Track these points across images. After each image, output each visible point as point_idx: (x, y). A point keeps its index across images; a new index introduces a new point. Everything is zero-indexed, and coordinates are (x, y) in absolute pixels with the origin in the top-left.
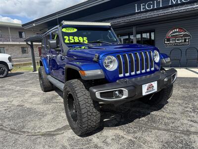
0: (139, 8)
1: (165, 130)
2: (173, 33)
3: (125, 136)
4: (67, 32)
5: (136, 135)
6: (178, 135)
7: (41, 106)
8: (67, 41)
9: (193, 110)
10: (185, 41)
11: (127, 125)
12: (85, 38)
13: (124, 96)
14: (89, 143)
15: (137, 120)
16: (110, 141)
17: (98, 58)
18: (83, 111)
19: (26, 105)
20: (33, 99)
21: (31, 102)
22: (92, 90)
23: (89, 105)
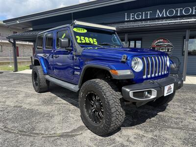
0: (129, 17)
1: (177, 128)
2: (158, 43)
3: (145, 135)
4: (78, 32)
5: (155, 133)
6: (191, 132)
7: (42, 107)
8: (79, 41)
9: (193, 111)
10: (168, 51)
11: (142, 125)
12: (95, 40)
13: (153, 96)
14: (114, 143)
15: (148, 120)
16: (133, 140)
17: (126, 59)
18: (113, 110)
19: (24, 106)
20: (29, 100)
21: (29, 103)
22: (125, 89)
23: (117, 104)
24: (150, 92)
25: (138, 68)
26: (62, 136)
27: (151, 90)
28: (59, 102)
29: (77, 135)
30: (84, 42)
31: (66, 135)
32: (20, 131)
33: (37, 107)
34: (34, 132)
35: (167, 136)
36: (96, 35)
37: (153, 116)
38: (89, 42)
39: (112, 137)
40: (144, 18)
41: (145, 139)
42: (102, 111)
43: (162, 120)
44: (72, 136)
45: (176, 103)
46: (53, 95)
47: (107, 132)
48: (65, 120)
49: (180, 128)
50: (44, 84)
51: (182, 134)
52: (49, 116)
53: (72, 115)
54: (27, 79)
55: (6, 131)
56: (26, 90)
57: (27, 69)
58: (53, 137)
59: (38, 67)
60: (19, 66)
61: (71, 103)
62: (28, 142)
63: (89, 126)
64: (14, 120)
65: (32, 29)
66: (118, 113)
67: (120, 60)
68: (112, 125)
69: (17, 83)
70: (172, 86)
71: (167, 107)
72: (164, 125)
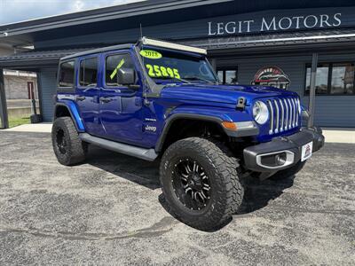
0: (214, 29)
1: (319, 212)
2: (265, 74)
5: (287, 221)
6: (340, 216)
7: (86, 191)
8: (151, 74)
9: (335, 184)
11: (263, 209)
12: (175, 71)
13: (288, 163)
14: (229, 239)
15: (271, 202)
16: (258, 234)
17: (245, 104)
18: (229, 187)
19: (50, 190)
20: (55, 179)
21: (57, 185)
22: (248, 152)
23: (233, 177)
24: (283, 156)
25: (262, 117)
26: (139, 235)
27: (285, 153)
28: (113, 180)
29: (165, 231)
30: (159, 75)
31: (146, 234)
32: (61, 233)
33: (76, 192)
34: (88, 232)
35: (307, 225)
36: (175, 61)
37: (277, 195)
38: (166, 75)
39: (223, 231)
40: (240, 31)
41: (274, 231)
42: (205, 191)
43: (292, 200)
44: (157, 234)
45: (307, 174)
46: (97, 169)
47: (213, 224)
48: (134, 209)
49: (323, 212)
50: (77, 149)
51: (327, 219)
52: (106, 206)
53: (144, 201)
54: (33, 141)
55: (35, 235)
56: (41, 162)
58: (126, 237)
59: (66, 119)
60: (11, 118)
61: (135, 181)
62: (83, 248)
63: (179, 216)
64: (43, 215)
65: (32, 47)
66: (235, 191)
67: (234, 106)
68: (227, 210)
69: (17, 151)
70: (311, 144)
71: (295, 181)
72: (296, 207)
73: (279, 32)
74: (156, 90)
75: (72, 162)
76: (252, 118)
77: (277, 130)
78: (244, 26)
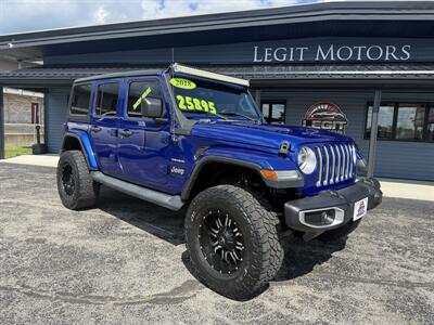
0: (261, 55)
1: (372, 282)
2: (319, 111)
3: (316, 295)
4: (179, 86)
5: (334, 292)
6: (397, 288)
7: (94, 243)
8: (182, 106)
9: (394, 248)
10: (337, 129)
11: (306, 276)
12: (211, 104)
13: (337, 221)
14: (262, 311)
15: (317, 267)
16: (298, 306)
17: (289, 149)
18: (266, 247)
19: (50, 240)
20: (56, 226)
21: (59, 234)
22: (290, 206)
23: (272, 236)
24: (332, 214)
25: (309, 166)
26: (155, 301)
27: (334, 210)
28: (127, 231)
29: (187, 298)
30: (191, 108)
31: (164, 300)
32: (61, 293)
33: (81, 243)
34: (93, 294)
35: (357, 297)
36: (212, 93)
37: (325, 260)
38: (200, 108)
39: (257, 300)
40: (291, 59)
41: (318, 304)
42: (238, 251)
43: (342, 265)
44: (177, 301)
45: (362, 235)
46: (109, 216)
47: (245, 291)
48: (151, 268)
49: (378, 282)
50: (87, 191)
51: (381, 292)
52: (116, 263)
53: (164, 259)
54: (32, 177)
55: (29, 295)
56: (41, 203)
57: (25, 153)
58: (138, 303)
59: (76, 153)
60: (8, 146)
61: (154, 234)
62: (86, 314)
63: (205, 280)
64: (40, 270)
65: (42, 63)
66: (273, 253)
67: (276, 152)
68: (262, 276)
69: (13, 188)
70: (365, 201)
71: (347, 242)
72: (347, 275)
73: (337, 63)
74: (186, 125)
75: (80, 206)
76: (296, 167)
77: (325, 182)
78: (297, 54)
